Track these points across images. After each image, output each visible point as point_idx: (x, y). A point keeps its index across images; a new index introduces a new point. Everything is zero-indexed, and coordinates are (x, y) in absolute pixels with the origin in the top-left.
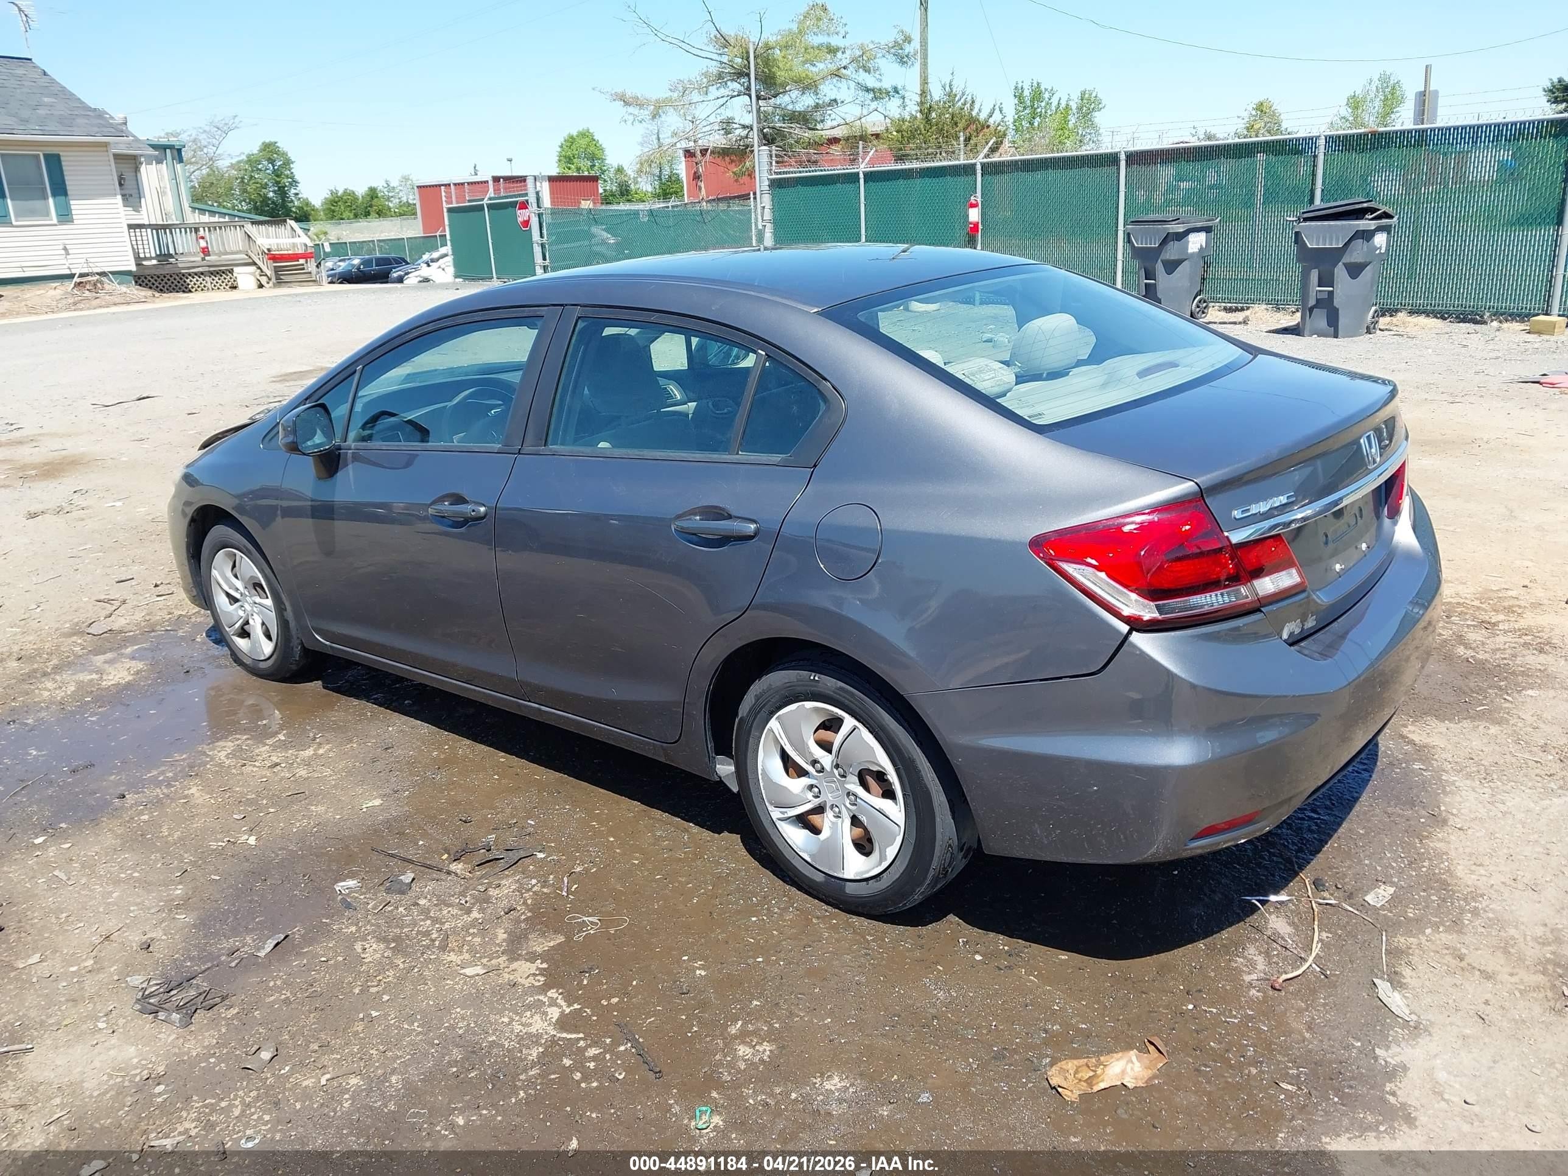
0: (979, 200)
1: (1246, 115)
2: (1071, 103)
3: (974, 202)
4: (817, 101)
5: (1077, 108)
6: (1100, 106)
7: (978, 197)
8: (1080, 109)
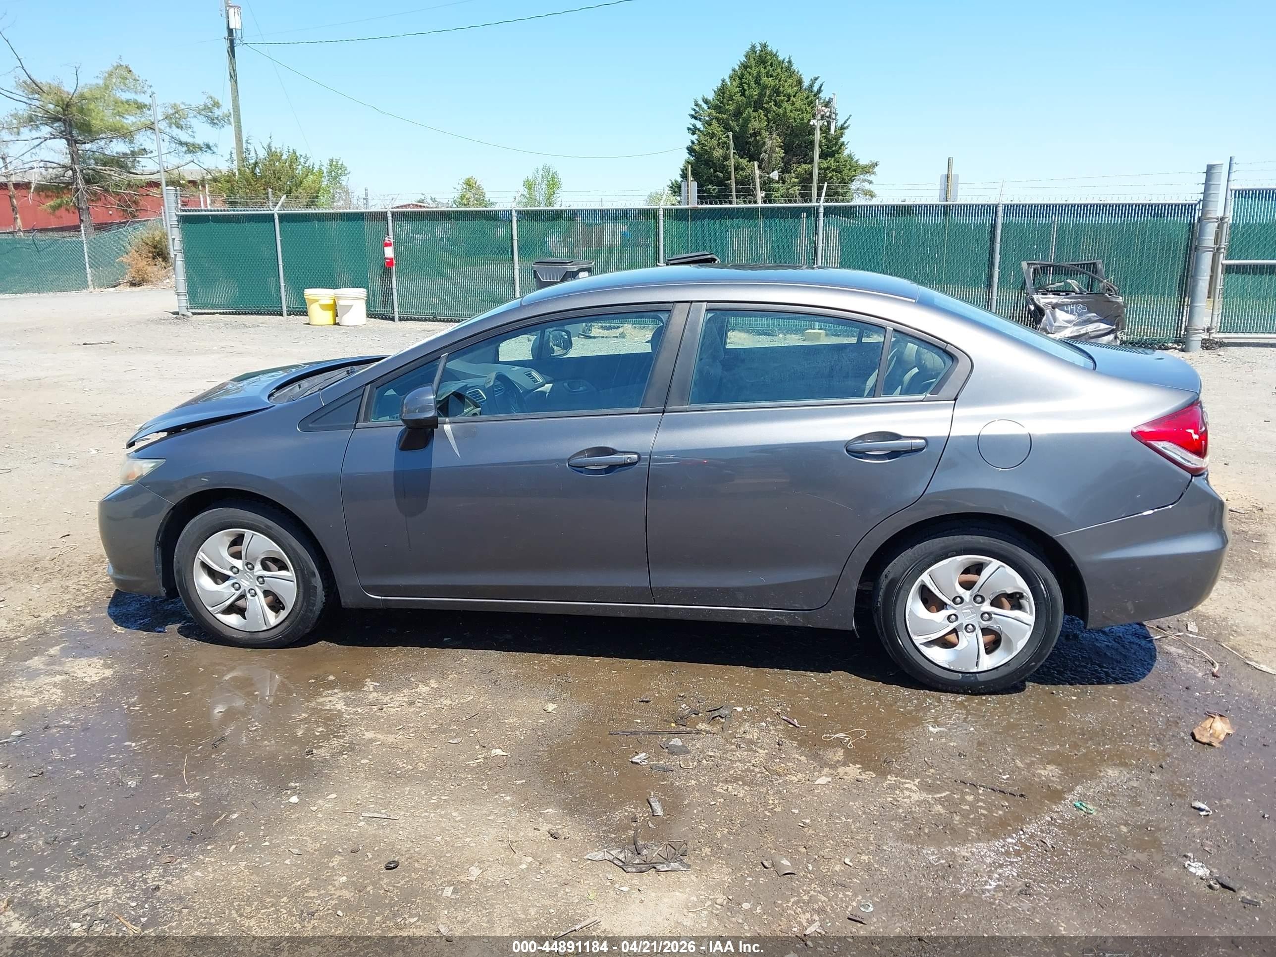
0: (392, 241)
1: (459, 188)
2: (323, 168)
3: (388, 242)
4: (132, 149)
5: (327, 172)
6: (346, 172)
7: (390, 238)
8: (330, 173)
